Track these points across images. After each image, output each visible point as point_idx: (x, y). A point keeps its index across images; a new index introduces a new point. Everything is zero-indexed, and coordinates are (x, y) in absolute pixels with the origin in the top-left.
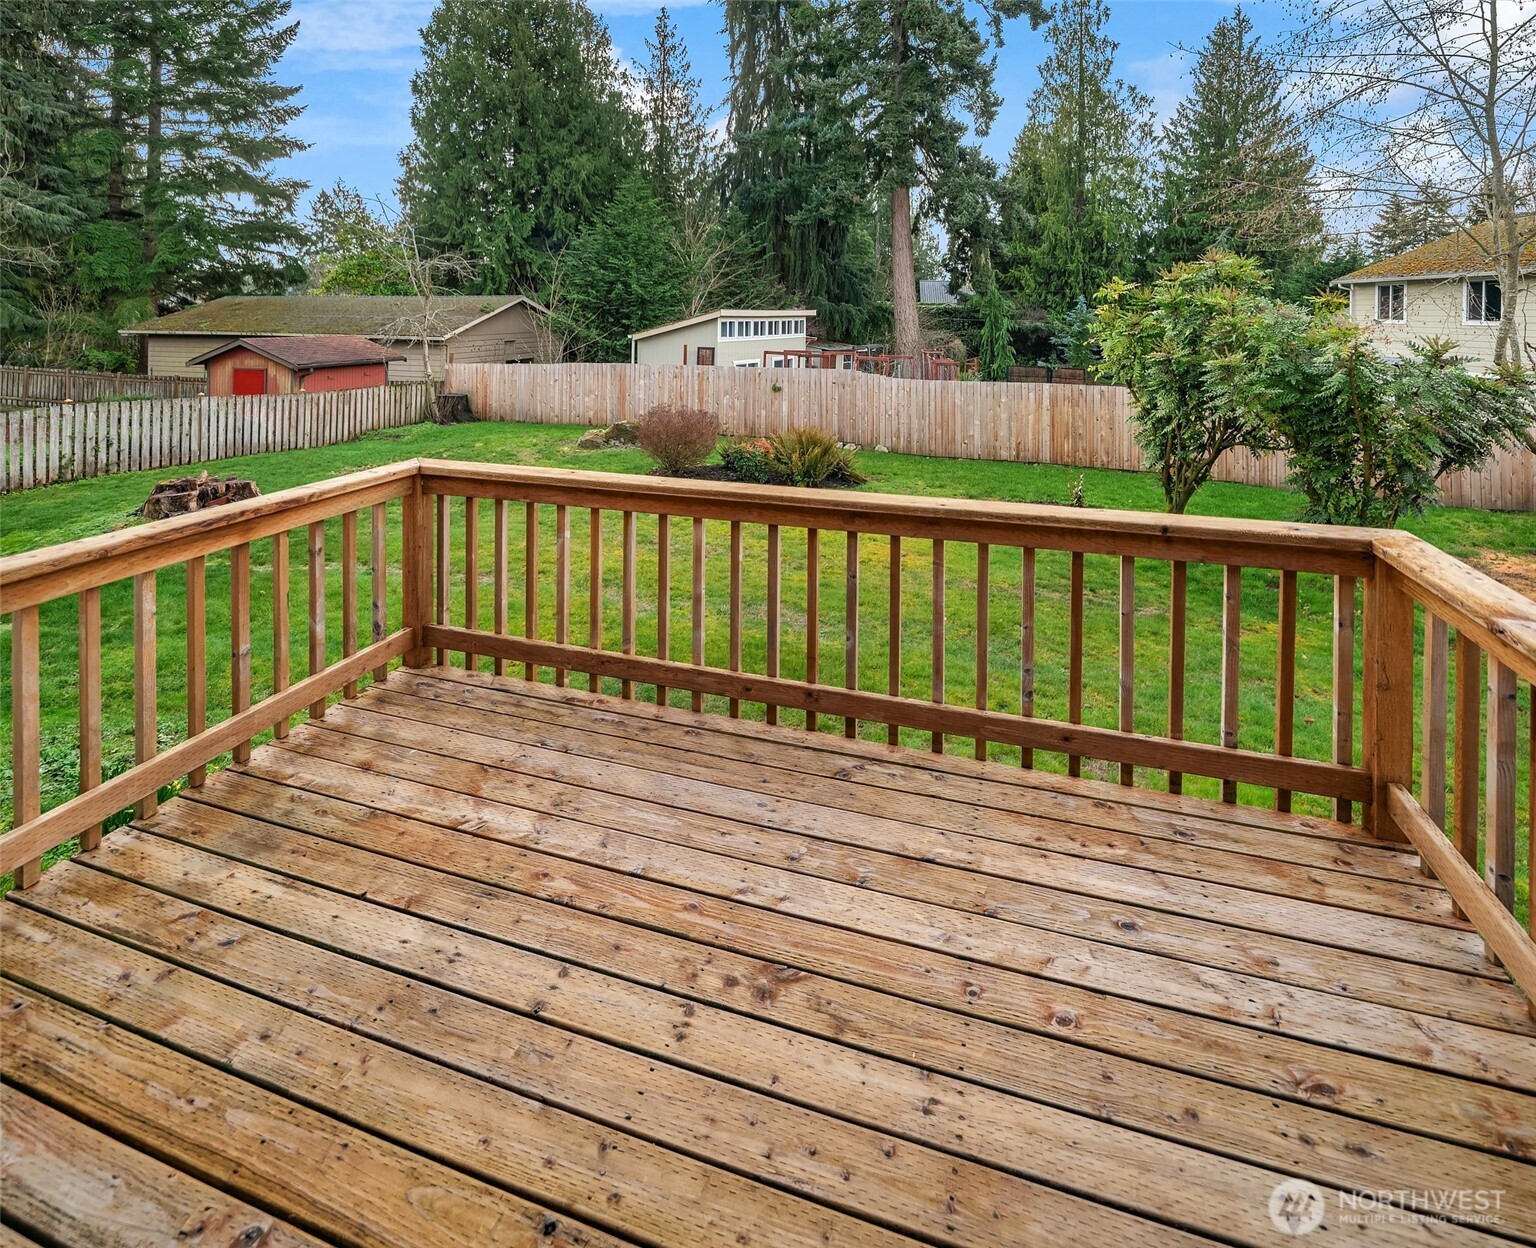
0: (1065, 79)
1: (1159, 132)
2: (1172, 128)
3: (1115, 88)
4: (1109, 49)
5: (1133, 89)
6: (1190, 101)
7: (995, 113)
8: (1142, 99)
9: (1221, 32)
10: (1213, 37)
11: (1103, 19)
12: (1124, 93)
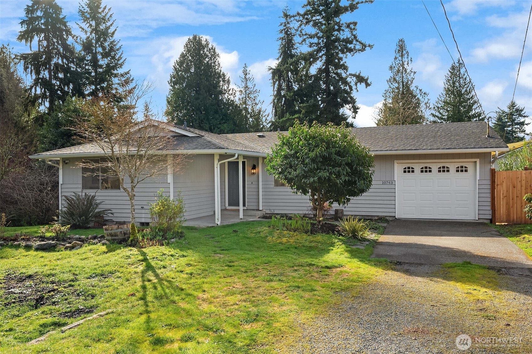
0: (396, 85)
1: (432, 106)
2: (436, 104)
3: (415, 89)
4: (413, 74)
5: (421, 90)
6: (442, 94)
7: (357, 112)
8: (425, 94)
9: (453, 68)
10: (450, 70)
11: (410, 62)
12: (418, 92)
